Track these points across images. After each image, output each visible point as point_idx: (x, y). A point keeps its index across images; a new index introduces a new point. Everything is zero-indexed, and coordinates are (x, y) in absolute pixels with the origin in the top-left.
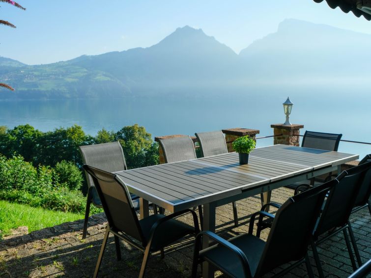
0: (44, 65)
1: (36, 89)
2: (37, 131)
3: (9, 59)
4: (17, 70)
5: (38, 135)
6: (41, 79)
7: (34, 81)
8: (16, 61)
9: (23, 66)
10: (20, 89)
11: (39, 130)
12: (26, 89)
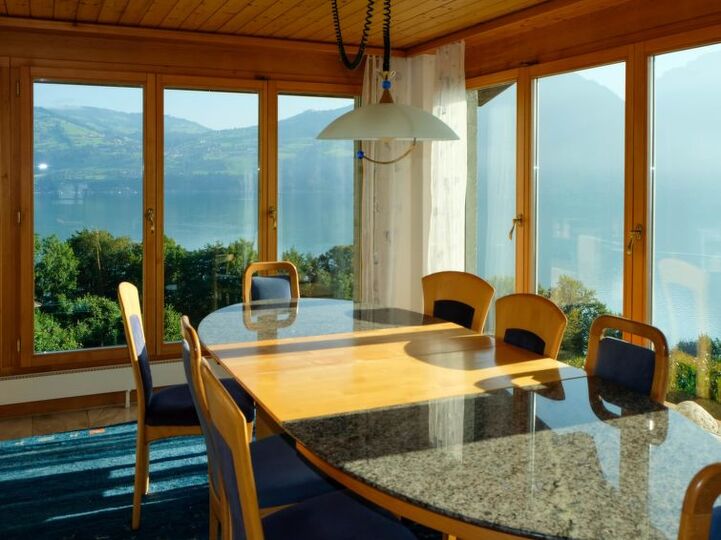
0: (239, 130)
1: (222, 172)
2: (178, 248)
3: (184, 120)
4: (194, 138)
5: (178, 255)
6: (233, 155)
7: (221, 157)
8: (195, 124)
9: (205, 131)
10: (197, 172)
11: (182, 247)
12: (206, 173)
